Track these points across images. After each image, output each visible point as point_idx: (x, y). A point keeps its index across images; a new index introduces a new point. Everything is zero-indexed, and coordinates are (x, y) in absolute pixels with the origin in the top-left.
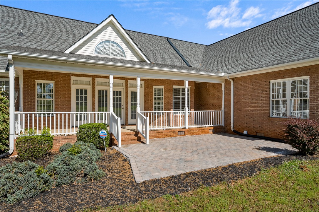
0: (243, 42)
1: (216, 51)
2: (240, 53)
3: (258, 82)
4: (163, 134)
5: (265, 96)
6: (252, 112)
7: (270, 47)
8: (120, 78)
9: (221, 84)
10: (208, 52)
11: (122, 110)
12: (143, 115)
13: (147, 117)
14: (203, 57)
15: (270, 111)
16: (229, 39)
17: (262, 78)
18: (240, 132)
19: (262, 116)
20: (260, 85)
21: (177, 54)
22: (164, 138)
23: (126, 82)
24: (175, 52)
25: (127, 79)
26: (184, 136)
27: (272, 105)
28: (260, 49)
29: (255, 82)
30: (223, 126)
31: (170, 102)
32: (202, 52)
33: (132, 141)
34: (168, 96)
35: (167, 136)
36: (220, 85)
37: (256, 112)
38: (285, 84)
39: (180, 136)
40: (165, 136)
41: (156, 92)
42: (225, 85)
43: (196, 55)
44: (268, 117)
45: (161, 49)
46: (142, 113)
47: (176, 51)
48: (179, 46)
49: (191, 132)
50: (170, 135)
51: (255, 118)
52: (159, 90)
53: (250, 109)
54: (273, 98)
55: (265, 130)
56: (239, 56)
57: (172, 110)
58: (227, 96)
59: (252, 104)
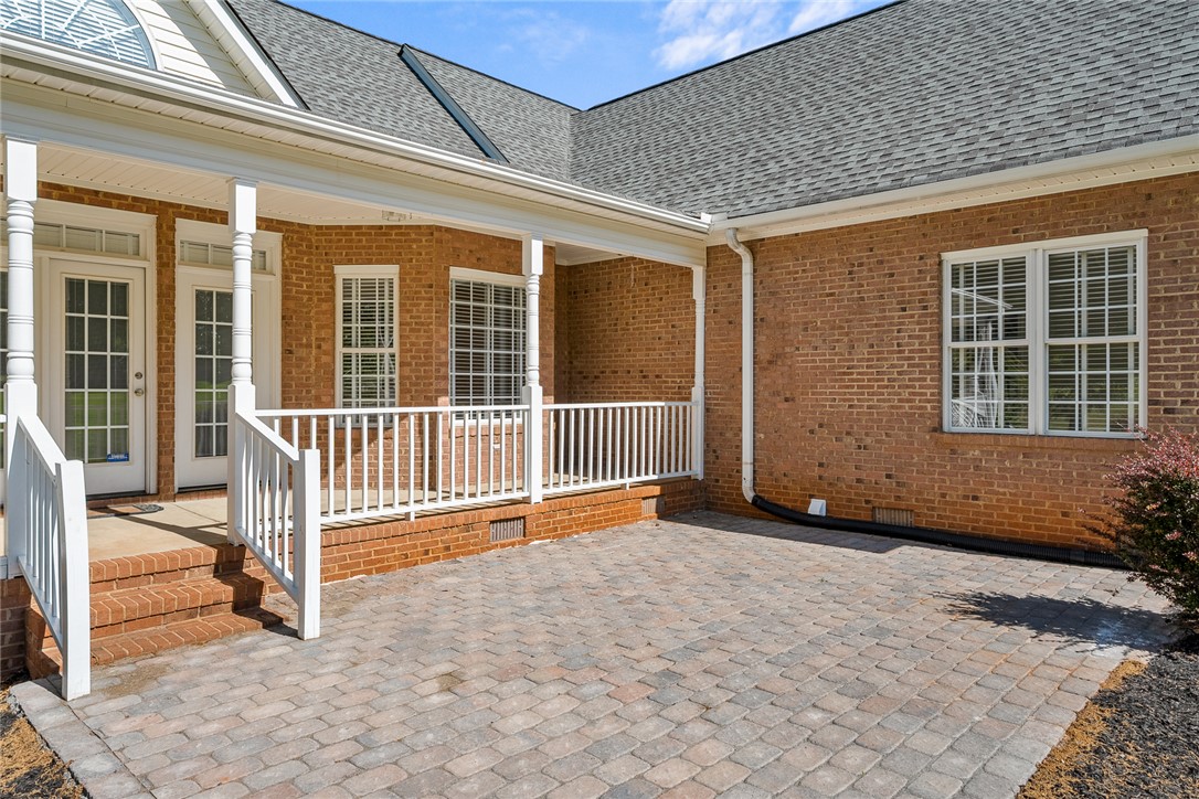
0: (761, 89)
1: (633, 127)
2: (762, 130)
3: (881, 262)
4: (406, 548)
5: (917, 327)
6: (850, 406)
7: (919, 103)
8: (115, 202)
9: (687, 273)
10: (595, 134)
11: (135, 405)
12: (274, 436)
13: (307, 451)
14: (574, 152)
15: (940, 402)
16: (689, 80)
17: (904, 239)
18: (789, 505)
19: (901, 429)
20: (892, 275)
21: (451, 123)
22: (413, 571)
23: (159, 227)
24: (442, 113)
25: (166, 214)
26: (525, 543)
27: (951, 374)
28: (862, 110)
29: (865, 260)
30: (700, 477)
31: (434, 354)
32: (568, 133)
33: (191, 616)
34: (423, 324)
35: (427, 552)
36: (682, 275)
37: (869, 407)
38: (1016, 269)
39: (503, 546)
40: (418, 554)
41: (353, 301)
42: (708, 277)
43: (542, 139)
44: (935, 430)
45: (373, 87)
46: (269, 421)
47: (449, 112)
48: (459, 90)
49: (562, 519)
50: (448, 548)
51: (867, 435)
52: (368, 287)
53: (839, 394)
54: (956, 338)
55: (920, 493)
56: (764, 142)
57: (447, 399)
58: (720, 329)
59: (853, 367)
